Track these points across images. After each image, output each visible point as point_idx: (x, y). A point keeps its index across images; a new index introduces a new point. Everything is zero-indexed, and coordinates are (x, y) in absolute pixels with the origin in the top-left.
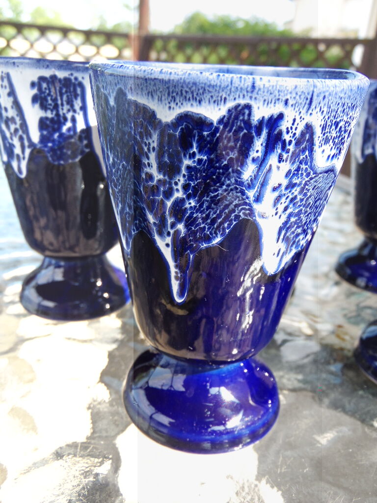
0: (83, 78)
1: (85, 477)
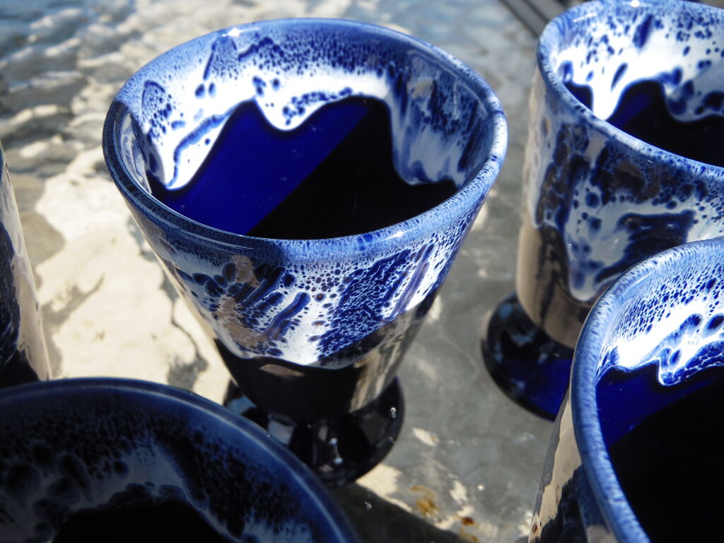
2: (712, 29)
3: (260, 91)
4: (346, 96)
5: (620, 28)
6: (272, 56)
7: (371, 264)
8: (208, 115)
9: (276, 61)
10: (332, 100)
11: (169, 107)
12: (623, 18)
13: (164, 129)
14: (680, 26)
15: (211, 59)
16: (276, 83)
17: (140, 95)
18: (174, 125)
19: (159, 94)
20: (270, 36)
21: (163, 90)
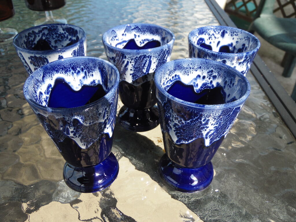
0: (46, 56)
1: (43, 194)
2: (238, 33)
3: (135, 37)
4: (153, 40)
5: (217, 32)
6: (138, 30)
7: (139, 56)
8: (124, 40)
9: (139, 31)
10: (150, 41)
11: (116, 36)
12: (217, 30)
13: (114, 40)
14: (231, 33)
15: (126, 29)
16: (139, 36)
17: (111, 31)
18: (117, 40)
19: (115, 33)
20: (138, 26)
21: (116, 32)
